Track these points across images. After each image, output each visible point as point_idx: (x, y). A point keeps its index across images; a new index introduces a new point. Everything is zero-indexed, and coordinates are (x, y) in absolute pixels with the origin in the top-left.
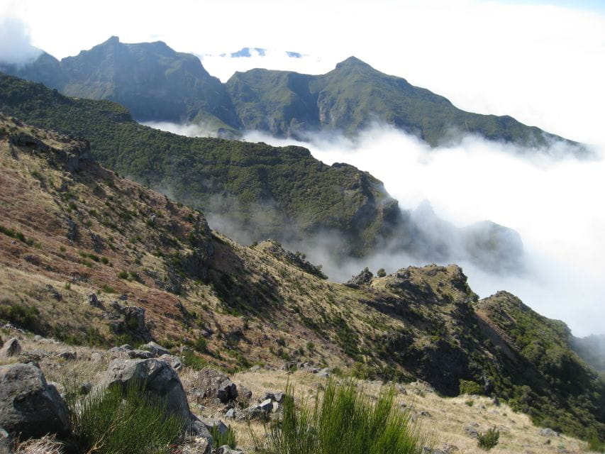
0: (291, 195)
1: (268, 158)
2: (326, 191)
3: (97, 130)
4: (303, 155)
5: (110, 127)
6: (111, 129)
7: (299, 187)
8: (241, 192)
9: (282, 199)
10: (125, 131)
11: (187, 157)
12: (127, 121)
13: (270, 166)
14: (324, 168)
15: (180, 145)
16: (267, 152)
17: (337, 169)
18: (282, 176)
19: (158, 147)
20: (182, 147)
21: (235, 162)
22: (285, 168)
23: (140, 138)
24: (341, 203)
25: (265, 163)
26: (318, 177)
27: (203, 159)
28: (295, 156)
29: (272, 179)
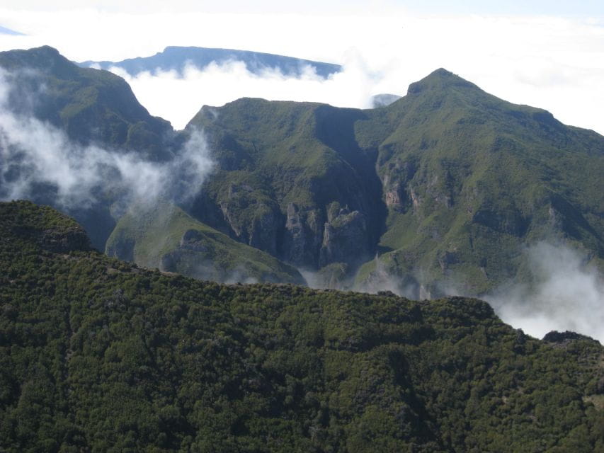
0: (466, 411)
1: (405, 327)
2: (545, 400)
3: (14, 275)
4: (480, 317)
5: (44, 266)
6: (46, 271)
7: (484, 392)
8: (360, 413)
9: (450, 425)
10: (79, 273)
11: (228, 332)
12: (81, 249)
13: (412, 347)
14: (529, 346)
15: (207, 304)
16: (401, 312)
17: (557, 347)
18: (440, 368)
19: (161, 312)
20: (212, 308)
21: (335, 340)
22: (445, 349)
23: (118, 290)
24: (582, 428)
25: (398, 338)
26: (521, 369)
27: (263, 337)
28: (464, 321)
29: (420, 377)
